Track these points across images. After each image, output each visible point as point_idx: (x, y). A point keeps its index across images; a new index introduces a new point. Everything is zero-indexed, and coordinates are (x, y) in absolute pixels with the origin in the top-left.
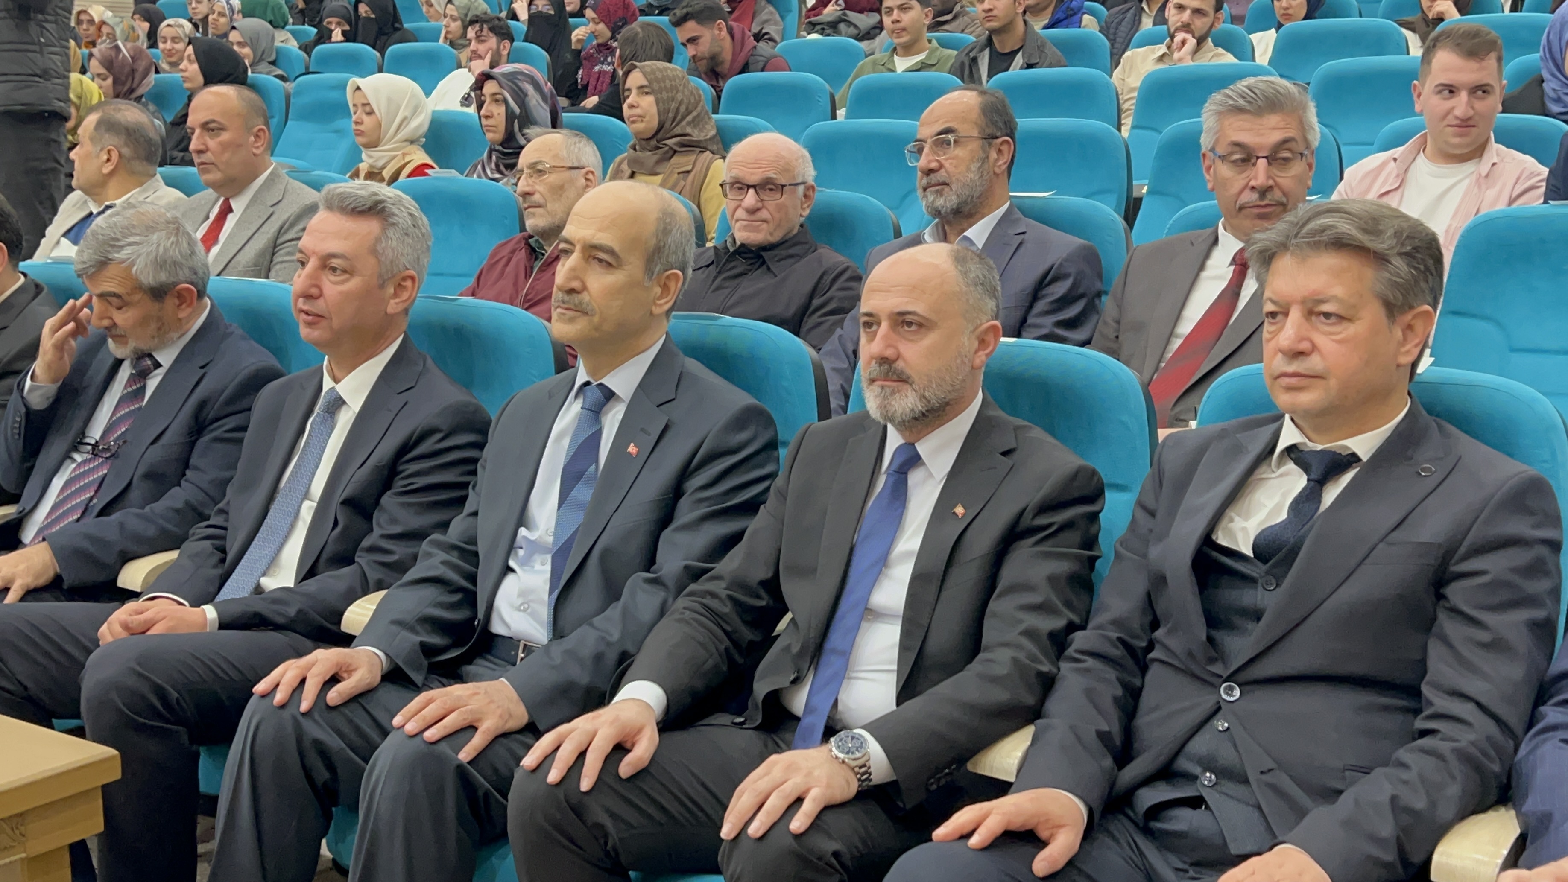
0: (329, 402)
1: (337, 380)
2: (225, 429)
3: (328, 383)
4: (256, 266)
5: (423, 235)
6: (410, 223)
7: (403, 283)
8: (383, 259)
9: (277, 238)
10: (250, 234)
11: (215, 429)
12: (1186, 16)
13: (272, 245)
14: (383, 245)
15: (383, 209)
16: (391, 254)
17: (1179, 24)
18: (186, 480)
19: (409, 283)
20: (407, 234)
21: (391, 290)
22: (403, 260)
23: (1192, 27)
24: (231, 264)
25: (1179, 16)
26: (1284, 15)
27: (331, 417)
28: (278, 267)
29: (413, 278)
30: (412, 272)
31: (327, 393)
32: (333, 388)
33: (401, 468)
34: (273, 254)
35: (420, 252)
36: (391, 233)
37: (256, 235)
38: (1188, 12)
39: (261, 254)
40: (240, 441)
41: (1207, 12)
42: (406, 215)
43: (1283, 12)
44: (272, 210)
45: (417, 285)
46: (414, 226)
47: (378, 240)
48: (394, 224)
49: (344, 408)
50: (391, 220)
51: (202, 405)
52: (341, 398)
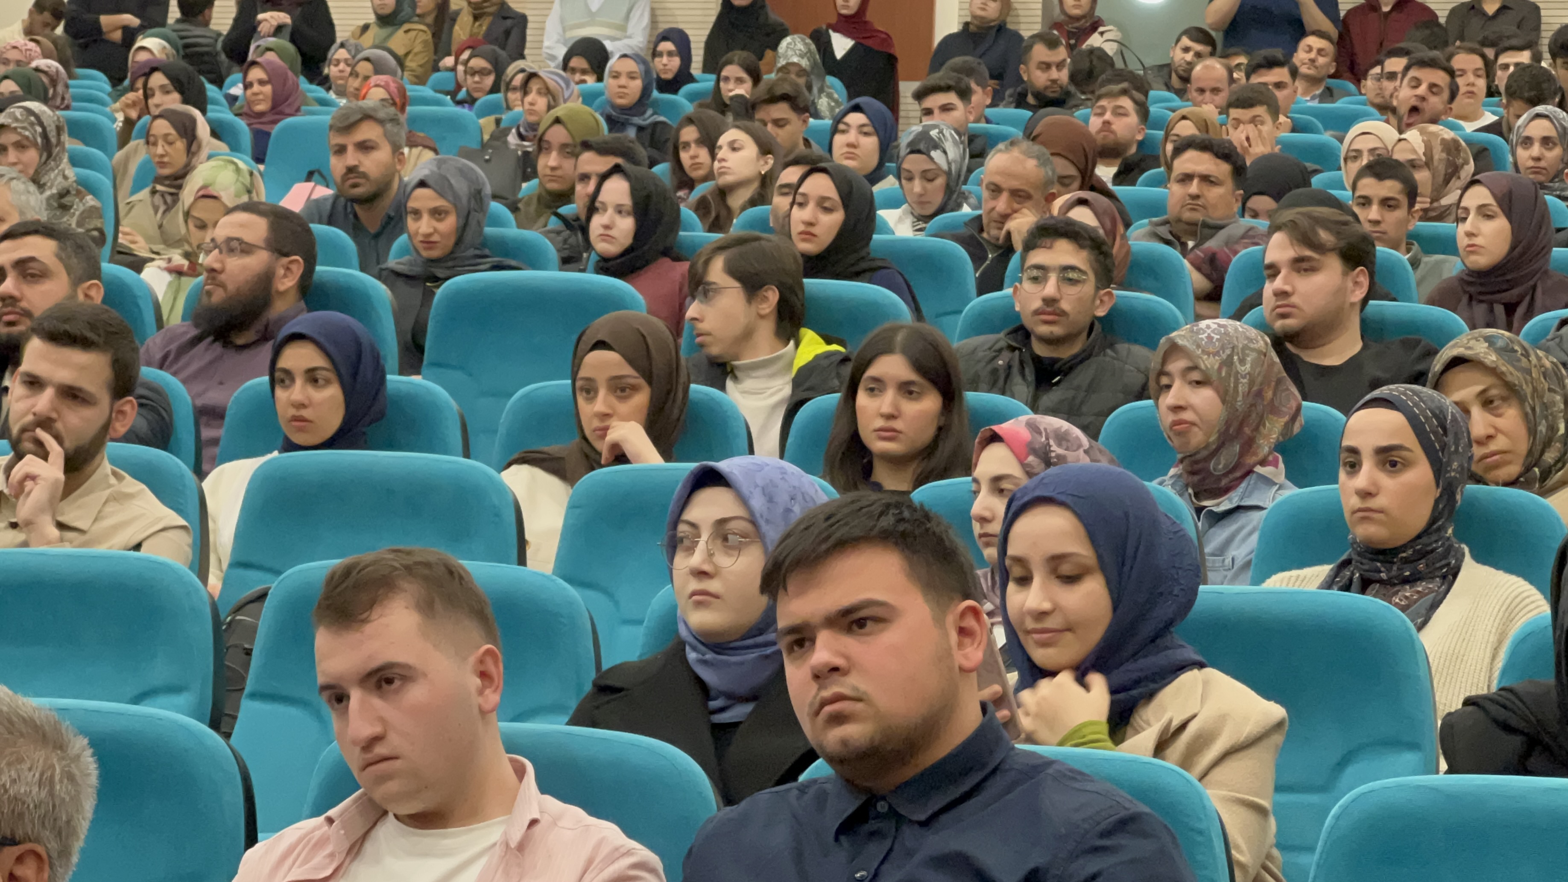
12: (44, 400)
17: (30, 418)
23: (59, 426)
25: (29, 402)
26: (296, 419)
38: (49, 393)
41: (91, 395)
43: (292, 412)
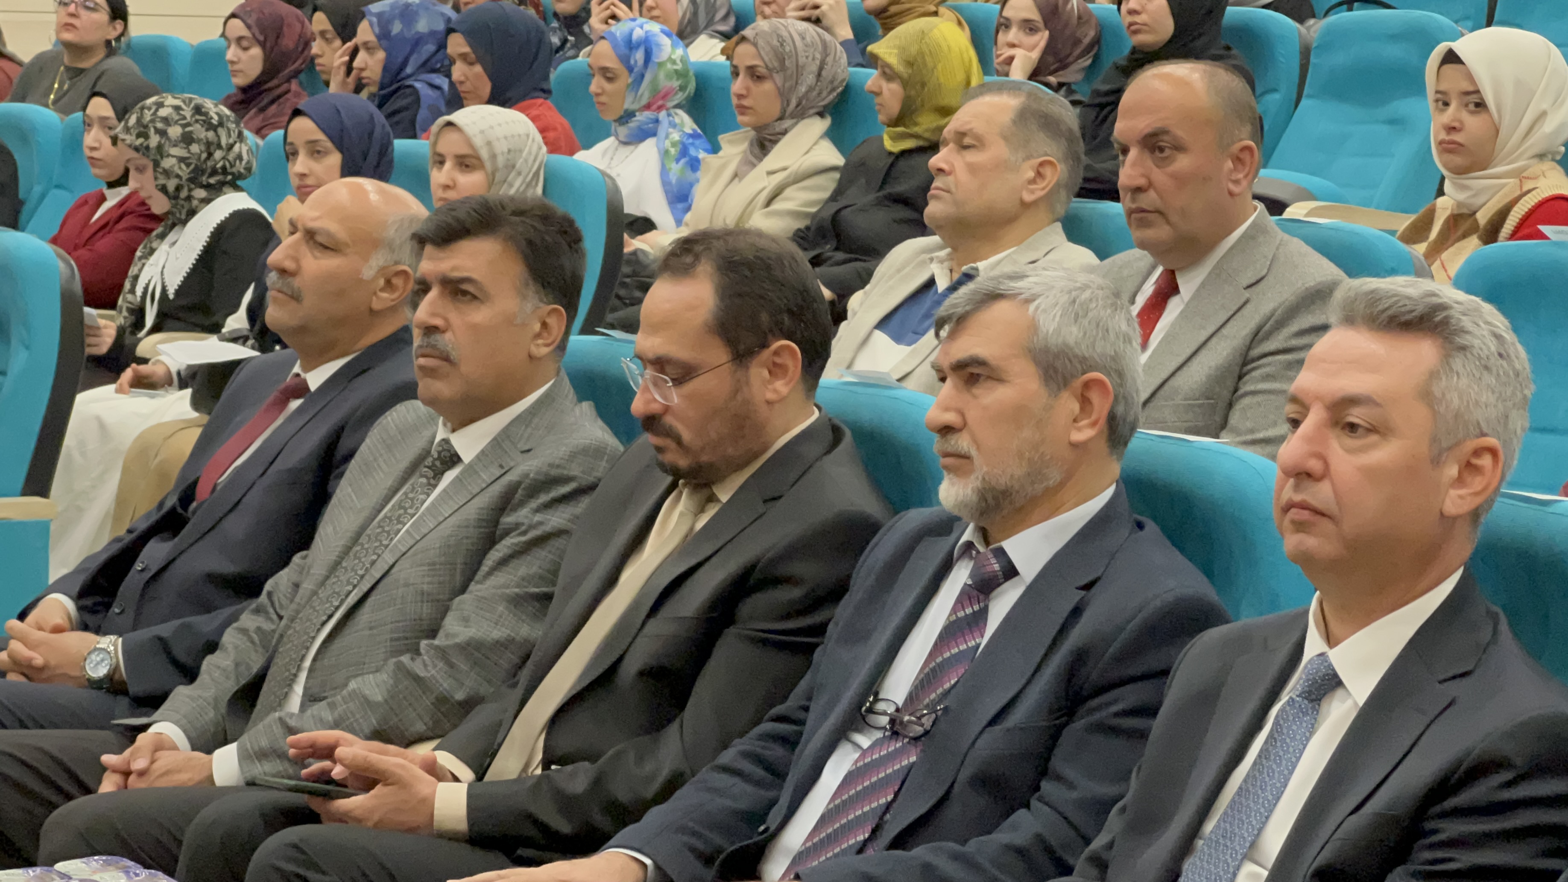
0: (1315, 682)
1: (1331, 640)
2: (1114, 709)
3: (1314, 644)
4: (1208, 398)
5: (1517, 375)
6: (1493, 348)
7: (1475, 461)
8: (1442, 410)
9: (1249, 348)
10: (1203, 338)
11: (1099, 708)
13: (1240, 361)
14: (1444, 383)
15: (1446, 322)
16: (1456, 402)
18: (1040, 800)
19: (1486, 461)
20: (1486, 368)
21: (1453, 471)
22: (1478, 415)
24: (1162, 392)
27: (1313, 708)
28: (1247, 401)
29: (1493, 452)
30: (1491, 441)
31: (1310, 661)
32: (1322, 655)
33: (1429, 825)
34: (1240, 377)
35: (1509, 404)
36: (1458, 363)
37: (1214, 340)
39: (1218, 378)
40: (1142, 735)
42: (1485, 333)
44: (1247, 294)
45: (1500, 465)
46: (1500, 355)
47: (1433, 375)
48: (1463, 348)
49: (1339, 692)
50: (1458, 339)
51: (1080, 657)
52: (1336, 675)
